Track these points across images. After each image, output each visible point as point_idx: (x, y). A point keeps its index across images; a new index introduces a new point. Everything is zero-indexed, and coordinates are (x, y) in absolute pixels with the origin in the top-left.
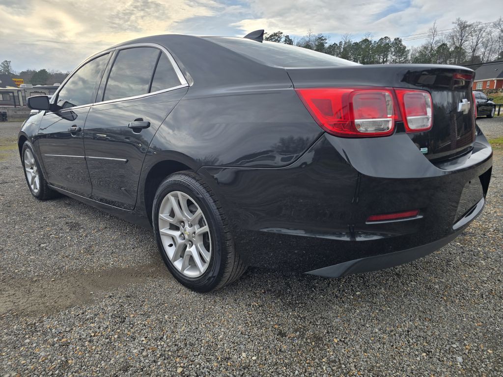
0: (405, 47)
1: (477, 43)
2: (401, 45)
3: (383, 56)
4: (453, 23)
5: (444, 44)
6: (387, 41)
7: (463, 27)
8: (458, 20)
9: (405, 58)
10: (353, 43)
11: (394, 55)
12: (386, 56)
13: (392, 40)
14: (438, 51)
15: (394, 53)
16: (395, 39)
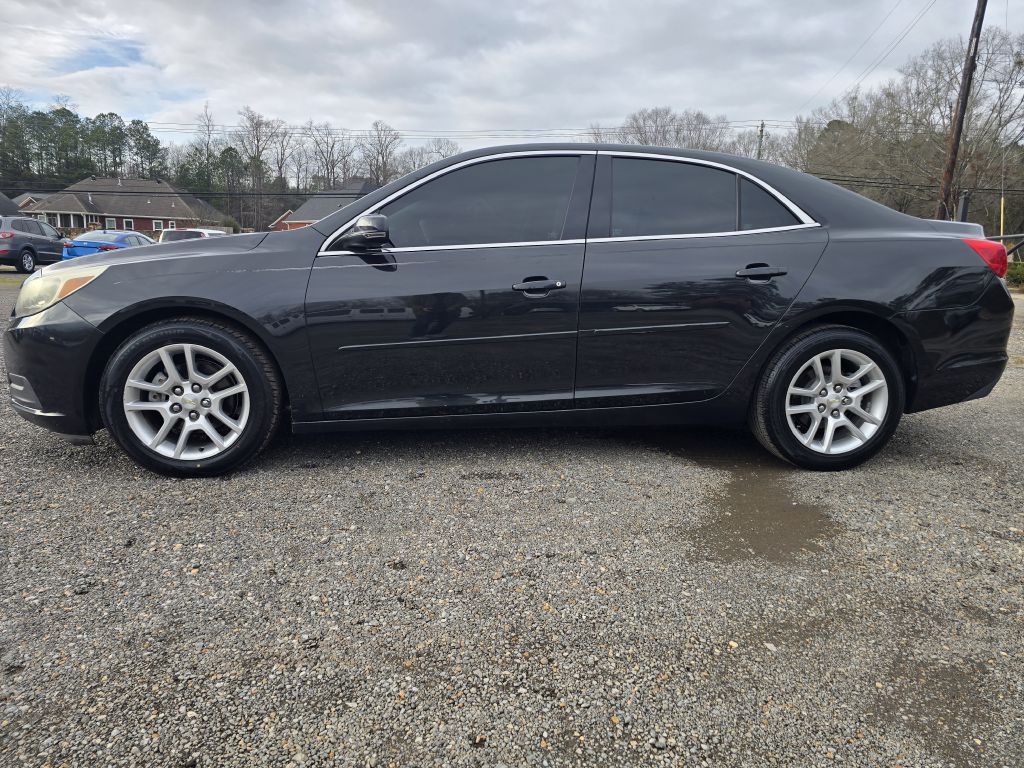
0: (157, 143)
1: (283, 154)
2: (149, 135)
3: (113, 152)
4: (240, 113)
5: (230, 149)
6: (116, 123)
7: (257, 124)
8: (248, 109)
9: (161, 164)
10: (30, 112)
11: (137, 154)
12: (117, 152)
13: (127, 123)
14: (223, 161)
15: (135, 150)
16: (133, 122)
